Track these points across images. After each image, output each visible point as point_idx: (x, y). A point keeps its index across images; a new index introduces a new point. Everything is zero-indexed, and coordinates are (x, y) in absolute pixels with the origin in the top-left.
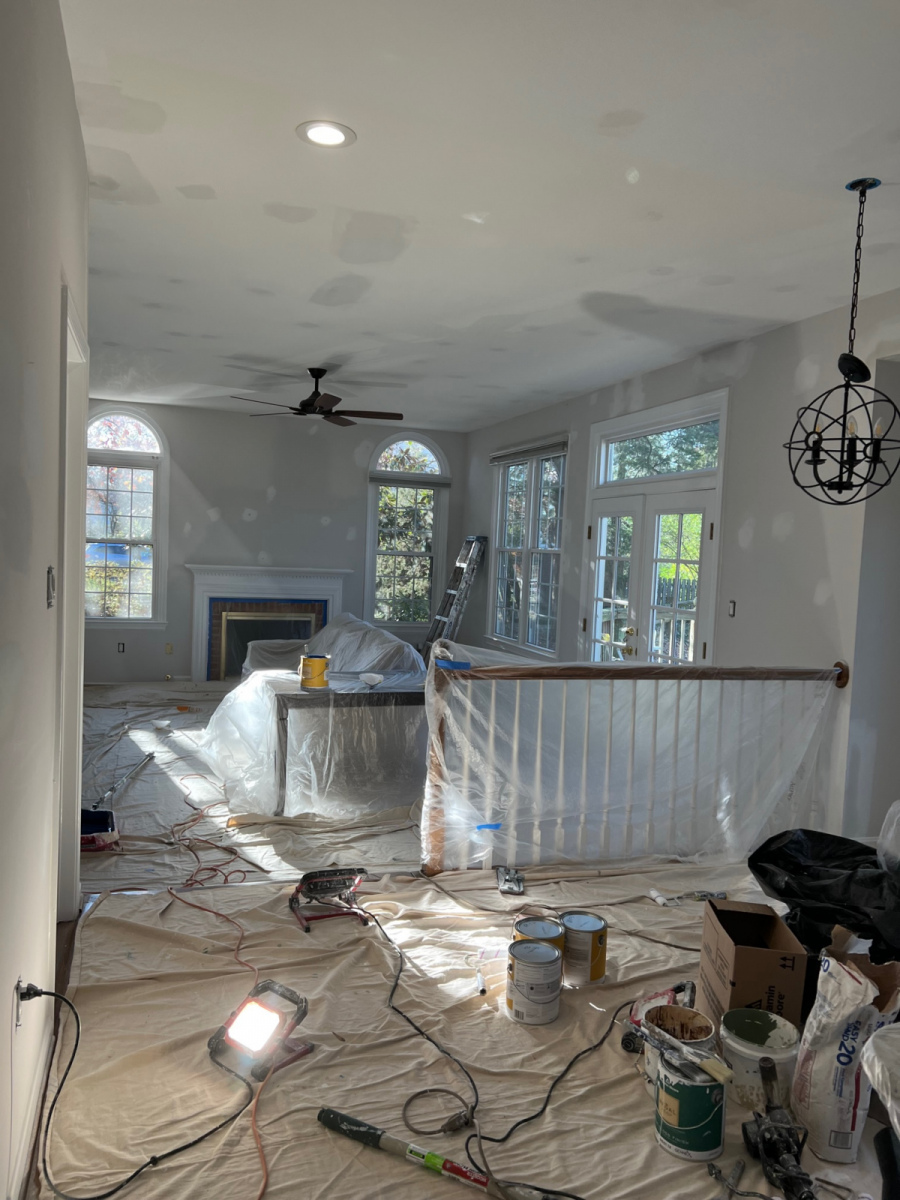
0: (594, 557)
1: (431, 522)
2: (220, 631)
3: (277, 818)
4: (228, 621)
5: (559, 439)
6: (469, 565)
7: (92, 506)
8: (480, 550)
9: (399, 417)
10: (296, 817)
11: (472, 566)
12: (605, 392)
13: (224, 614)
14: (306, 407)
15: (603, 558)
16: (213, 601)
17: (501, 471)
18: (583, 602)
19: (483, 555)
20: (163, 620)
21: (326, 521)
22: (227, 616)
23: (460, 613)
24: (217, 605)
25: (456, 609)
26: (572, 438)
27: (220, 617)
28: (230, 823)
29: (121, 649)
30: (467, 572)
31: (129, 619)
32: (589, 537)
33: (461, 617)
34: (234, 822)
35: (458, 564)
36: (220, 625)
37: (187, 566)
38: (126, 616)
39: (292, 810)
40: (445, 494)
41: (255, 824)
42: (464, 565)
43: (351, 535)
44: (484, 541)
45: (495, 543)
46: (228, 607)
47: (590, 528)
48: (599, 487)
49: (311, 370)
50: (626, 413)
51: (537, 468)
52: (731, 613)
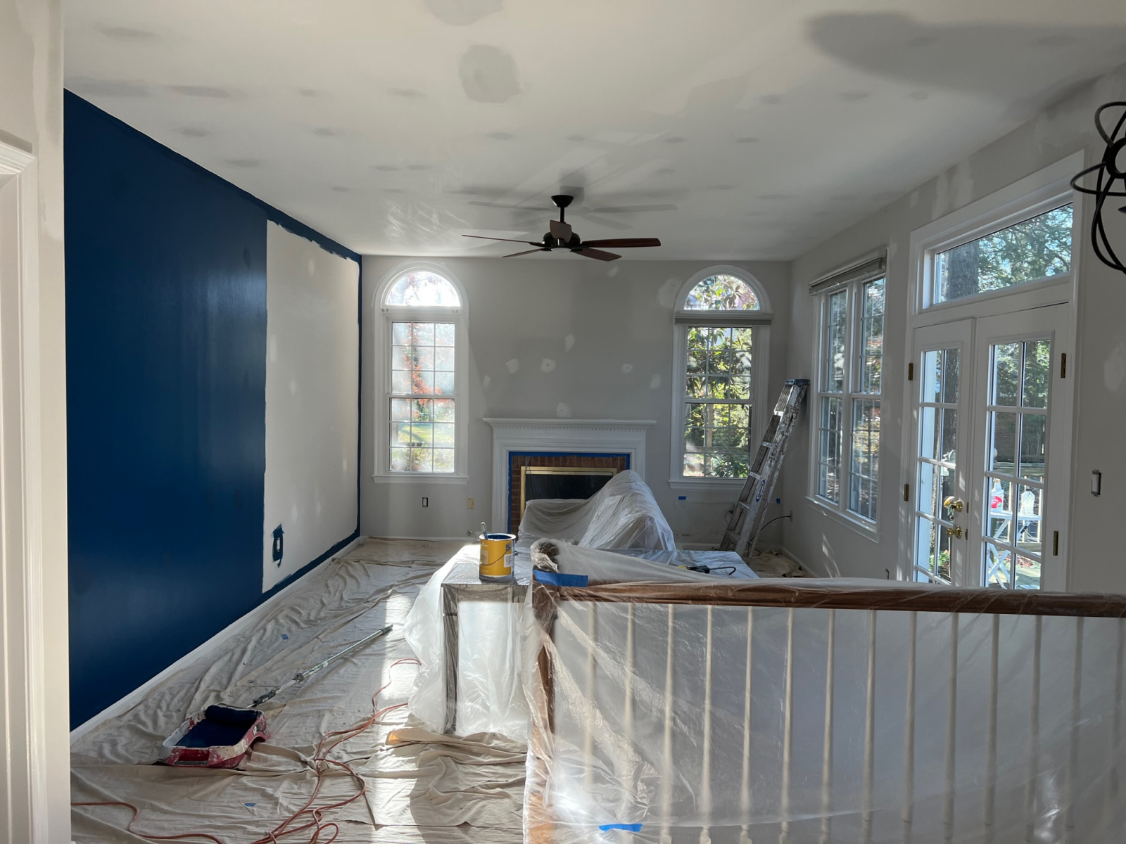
0: (917, 404)
1: (749, 364)
2: (519, 487)
3: (446, 738)
4: (527, 475)
5: (875, 256)
6: (786, 413)
7: (397, 362)
8: (799, 395)
9: (654, 242)
10: (468, 739)
11: (789, 415)
12: (927, 187)
13: (523, 468)
14: (549, 243)
15: (929, 405)
16: (512, 455)
17: (823, 301)
18: (904, 464)
19: (804, 400)
20: (463, 475)
21: (627, 368)
22: (526, 471)
23: (775, 469)
24: (516, 459)
25: (770, 466)
26: (892, 251)
27: (519, 472)
28: (391, 738)
29: (425, 504)
30: (783, 422)
31: (433, 474)
32: (911, 378)
33: (776, 474)
34: (395, 738)
35: (775, 413)
36: (519, 480)
37: (485, 419)
38: (430, 471)
39: (466, 729)
40: (765, 332)
41: (418, 742)
42: (781, 414)
43: (655, 382)
44: (804, 385)
45: (816, 388)
46: (527, 462)
47: (911, 366)
48: (921, 312)
49: (555, 198)
50: (951, 210)
51: (858, 294)
52: (1095, 490)
